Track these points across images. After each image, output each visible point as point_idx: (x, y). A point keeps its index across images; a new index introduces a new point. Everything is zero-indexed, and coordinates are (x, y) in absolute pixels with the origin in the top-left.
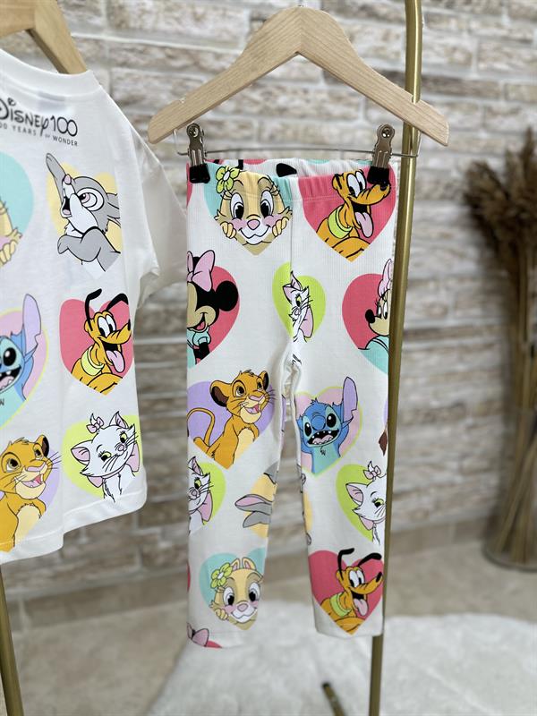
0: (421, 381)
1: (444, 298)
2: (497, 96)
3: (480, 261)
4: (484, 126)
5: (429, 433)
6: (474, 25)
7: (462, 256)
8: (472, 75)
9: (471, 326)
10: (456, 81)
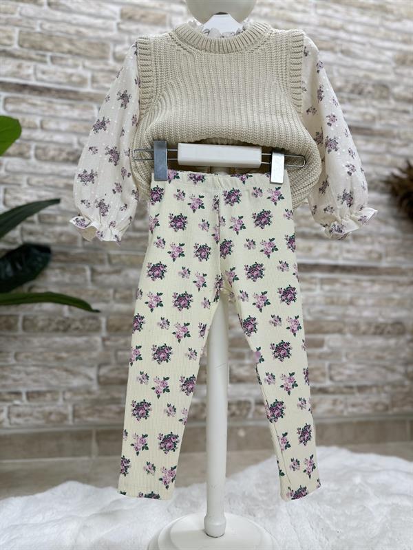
0: (370, 302)
1: (377, 247)
2: (394, 137)
3: (398, 227)
4: (388, 152)
5: (379, 341)
6: (375, 103)
7: (386, 223)
8: (378, 126)
9: (399, 268)
10: (369, 129)
